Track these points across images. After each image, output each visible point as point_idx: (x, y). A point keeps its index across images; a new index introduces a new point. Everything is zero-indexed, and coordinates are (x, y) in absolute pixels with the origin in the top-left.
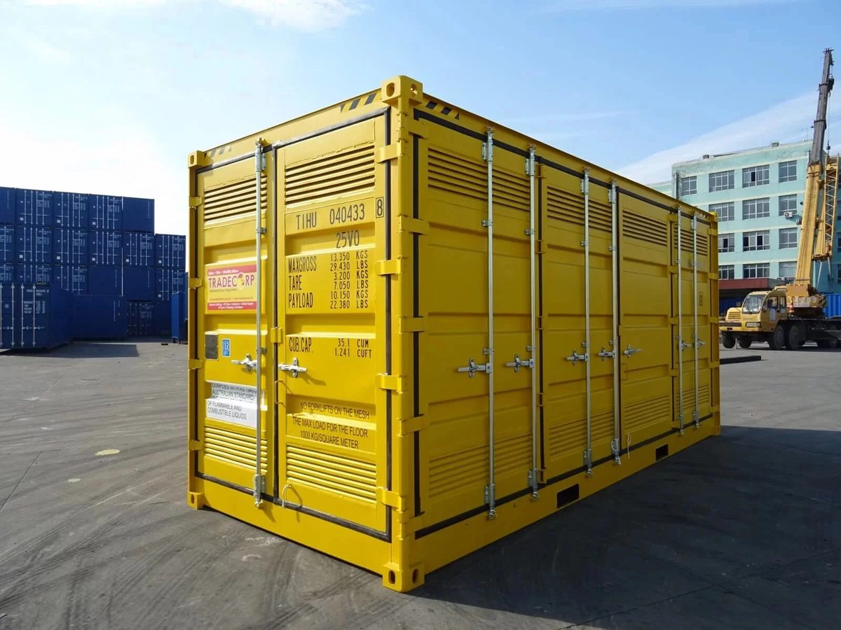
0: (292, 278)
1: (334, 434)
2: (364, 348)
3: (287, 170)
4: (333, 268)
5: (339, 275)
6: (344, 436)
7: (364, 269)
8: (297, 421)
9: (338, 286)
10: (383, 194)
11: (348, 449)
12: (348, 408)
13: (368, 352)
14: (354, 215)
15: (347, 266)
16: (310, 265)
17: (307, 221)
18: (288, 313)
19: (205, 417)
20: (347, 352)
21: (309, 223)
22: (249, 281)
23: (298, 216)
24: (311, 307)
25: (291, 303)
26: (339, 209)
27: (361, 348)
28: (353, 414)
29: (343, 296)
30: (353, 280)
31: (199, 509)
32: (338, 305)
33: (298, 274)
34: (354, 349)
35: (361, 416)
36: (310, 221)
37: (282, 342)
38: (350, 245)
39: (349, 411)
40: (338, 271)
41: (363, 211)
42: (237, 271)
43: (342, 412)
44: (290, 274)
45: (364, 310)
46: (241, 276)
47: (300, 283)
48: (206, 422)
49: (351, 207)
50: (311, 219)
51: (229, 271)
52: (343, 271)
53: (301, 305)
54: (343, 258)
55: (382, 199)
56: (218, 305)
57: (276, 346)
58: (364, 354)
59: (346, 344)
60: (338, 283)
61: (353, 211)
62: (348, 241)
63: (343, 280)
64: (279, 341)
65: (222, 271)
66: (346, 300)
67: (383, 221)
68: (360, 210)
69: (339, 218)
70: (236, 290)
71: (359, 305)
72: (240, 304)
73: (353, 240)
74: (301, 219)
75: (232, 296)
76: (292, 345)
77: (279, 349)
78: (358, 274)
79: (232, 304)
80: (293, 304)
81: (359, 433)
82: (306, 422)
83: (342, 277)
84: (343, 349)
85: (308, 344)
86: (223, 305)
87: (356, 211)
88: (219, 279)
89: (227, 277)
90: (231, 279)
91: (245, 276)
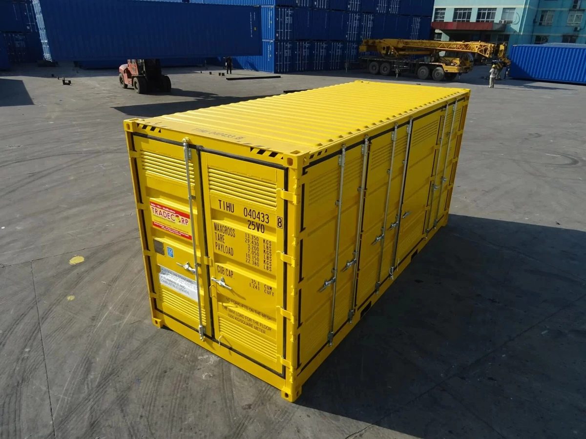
0: (217, 234)
1: (250, 323)
2: (269, 290)
3: (208, 168)
4: (247, 241)
5: (251, 247)
6: (256, 326)
7: (269, 250)
8: (225, 307)
9: (251, 252)
10: (282, 216)
11: (259, 332)
13: (272, 293)
14: (262, 219)
15: (257, 244)
16: (231, 233)
17: (227, 207)
18: (215, 252)
20: (258, 288)
21: (228, 208)
22: (185, 222)
23: (220, 201)
24: (232, 255)
25: (217, 247)
26: (250, 210)
27: (267, 289)
28: (261, 316)
29: (255, 259)
30: (261, 253)
31: (161, 328)
32: (251, 262)
33: (222, 234)
34: (262, 288)
35: (265, 318)
36: (229, 207)
37: (213, 266)
38: (258, 231)
39: (259, 313)
40: (251, 244)
41: (268, 218)
42: (175, 212)
43: (254, 313)
44: (216, 232)
45: (269, 272)
47: (223, 239)
49: (259, 213)
51: (167, 209)
52: (254, 246)
53: (225, 252)
54: (254, 239)
55: (281, 219)
56: (161, 225)
57: (208, 266)
58: (269, 293)
59: (257, 283)
60: (251, 250)
61: (261, 216)
62: (256, 228)
63: (254, 250)
64: (210, 264)
65: (162, 207)
66: (257, 262)
67: (282, 231)
68: (266, 217)
69: (251, 215)
70: (174, 223)
71: (266, 268)
72: (179, 232)
73: (260, 229)
74: (222, 203)
75: (172, 226)
76: (219, 269)
77: (211, 269)
78: (264, 251)
79: (172, 230)
80: (219, 249)
81: (266, 328)
82: (231, 311)
83: (253, 248)
84: (255, 285)
85: (231, 274)
86: (165, 227)
87: (263, 217)
88: (160, 211)
89: (167, 212)
90: (170, 215)
91: (180, 217)
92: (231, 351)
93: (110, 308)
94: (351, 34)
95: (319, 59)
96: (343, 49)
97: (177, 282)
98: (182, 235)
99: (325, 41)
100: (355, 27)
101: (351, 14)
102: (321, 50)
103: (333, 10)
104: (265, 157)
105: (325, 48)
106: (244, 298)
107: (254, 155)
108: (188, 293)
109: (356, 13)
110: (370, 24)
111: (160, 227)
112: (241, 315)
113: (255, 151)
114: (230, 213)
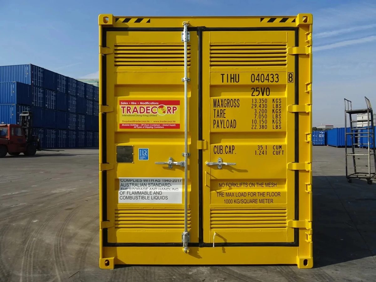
0: (216, 111)
1: (254, 198)
2: (279, 150)
3: (211, 46)
4: (254, 107)
5: (258, 111)
6: (262, 198)
7: (278, 109)
8: (221, 194)
9: (257, 116)
10: (293, 70)
11: (266, 205)
12: (260, 183)
13: (281, 152)
14: (271, 79)
15: (266, 106)
16: (234, 104)
17: (231, 78)
18: (212, 131)
19: (118, 203)
20: (265, 152)
21: (232, 80)
22: (171, 111)
23: (223, 75)
24: (235, 128)
25: (216, 125)
26: (259, 75)
27: (276, 150)
28: (264, 186)
29: (262, 122)
30: (270, 114)
32: (258, 127)
33: (223, 109)
34: (270, 151)
35: (270, 186)
37: (207, 149)
38: (263, 95)
39: (262, 184)
40: (258, 109)
41: (277, 78)
42: (158, 103)
43: (256, 186)
44: (215, 108)
45: (278, 130)
46: (162, 107)
47: (224, 113)
48: (118, 207)
49: (268, 75)
50: (234, 78)
51: (147, 103)
52: (261, 109)
53: (225, 126)
54: (262, 101)
55: (292, 73)
56: (133, 125)
57: (201, 151)
58: (278, 153)
59: (264, 148)
60: (258, 115)
61: (270, 77)
62: (261, 93)
63: (261, 114)
64: (205, 148)
65: (138, 102)
66: (264, 124)
67: (293, 85)
68: (275, 77)
69: (259, 80)
70: (156, 116)
71: (275, 127)
72: (161, 125)
73: (265, 93)
74: (225, 77)
75: (151, 120)
76: (216, 150)
77: (204, 153)
78: (273, 111)
79: (150, 125)
80: (218, 126)
81: (274, 194)
82: (228, 194)
83: (261, 112)
84: (262, 151)
85: (231, 149)
86: (140, 125)
87: (273, 77)
88: (135, 108)
89: (145, 107)
90: (150, 109)
91: (166, 107)
92: (225, 247)
93: (21, 274)
94: (72, 126)
95: (51, 140)
96: (67, 135)
97: (148, 190)
98: (166, 127)
99: (54, 129)
100: (74, 122)
101: (71, 114)
102: (52, 134)
103: (59, 110)
104: (277, 23)
105: (54, 134)
106: (246, 171)
107: (265, 23)
108: (166, 198)
109: (74, 113)
110: (83, 121)
111: (132, 127)
112: (242, 194)
113: (266, 20)
114: (235, 83)
